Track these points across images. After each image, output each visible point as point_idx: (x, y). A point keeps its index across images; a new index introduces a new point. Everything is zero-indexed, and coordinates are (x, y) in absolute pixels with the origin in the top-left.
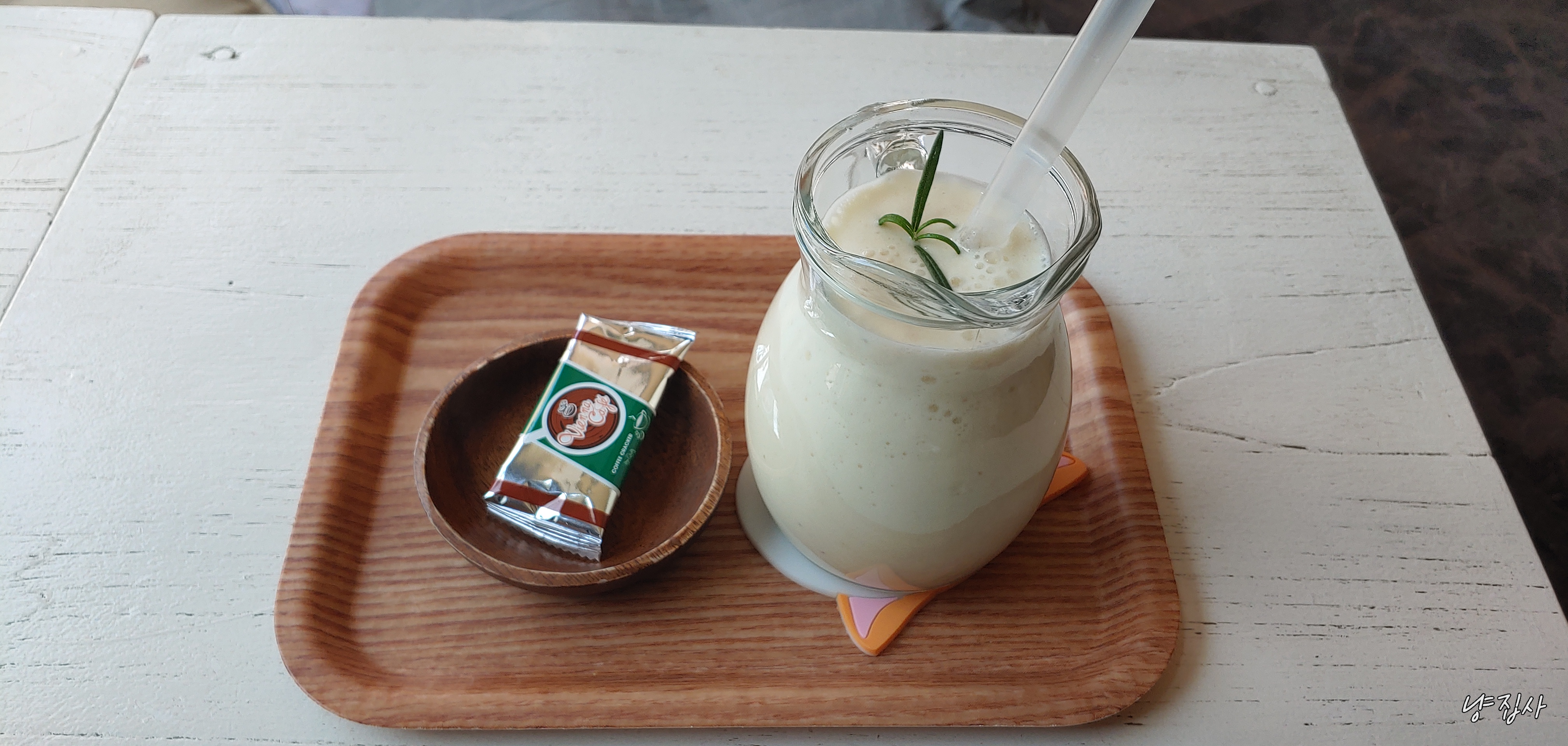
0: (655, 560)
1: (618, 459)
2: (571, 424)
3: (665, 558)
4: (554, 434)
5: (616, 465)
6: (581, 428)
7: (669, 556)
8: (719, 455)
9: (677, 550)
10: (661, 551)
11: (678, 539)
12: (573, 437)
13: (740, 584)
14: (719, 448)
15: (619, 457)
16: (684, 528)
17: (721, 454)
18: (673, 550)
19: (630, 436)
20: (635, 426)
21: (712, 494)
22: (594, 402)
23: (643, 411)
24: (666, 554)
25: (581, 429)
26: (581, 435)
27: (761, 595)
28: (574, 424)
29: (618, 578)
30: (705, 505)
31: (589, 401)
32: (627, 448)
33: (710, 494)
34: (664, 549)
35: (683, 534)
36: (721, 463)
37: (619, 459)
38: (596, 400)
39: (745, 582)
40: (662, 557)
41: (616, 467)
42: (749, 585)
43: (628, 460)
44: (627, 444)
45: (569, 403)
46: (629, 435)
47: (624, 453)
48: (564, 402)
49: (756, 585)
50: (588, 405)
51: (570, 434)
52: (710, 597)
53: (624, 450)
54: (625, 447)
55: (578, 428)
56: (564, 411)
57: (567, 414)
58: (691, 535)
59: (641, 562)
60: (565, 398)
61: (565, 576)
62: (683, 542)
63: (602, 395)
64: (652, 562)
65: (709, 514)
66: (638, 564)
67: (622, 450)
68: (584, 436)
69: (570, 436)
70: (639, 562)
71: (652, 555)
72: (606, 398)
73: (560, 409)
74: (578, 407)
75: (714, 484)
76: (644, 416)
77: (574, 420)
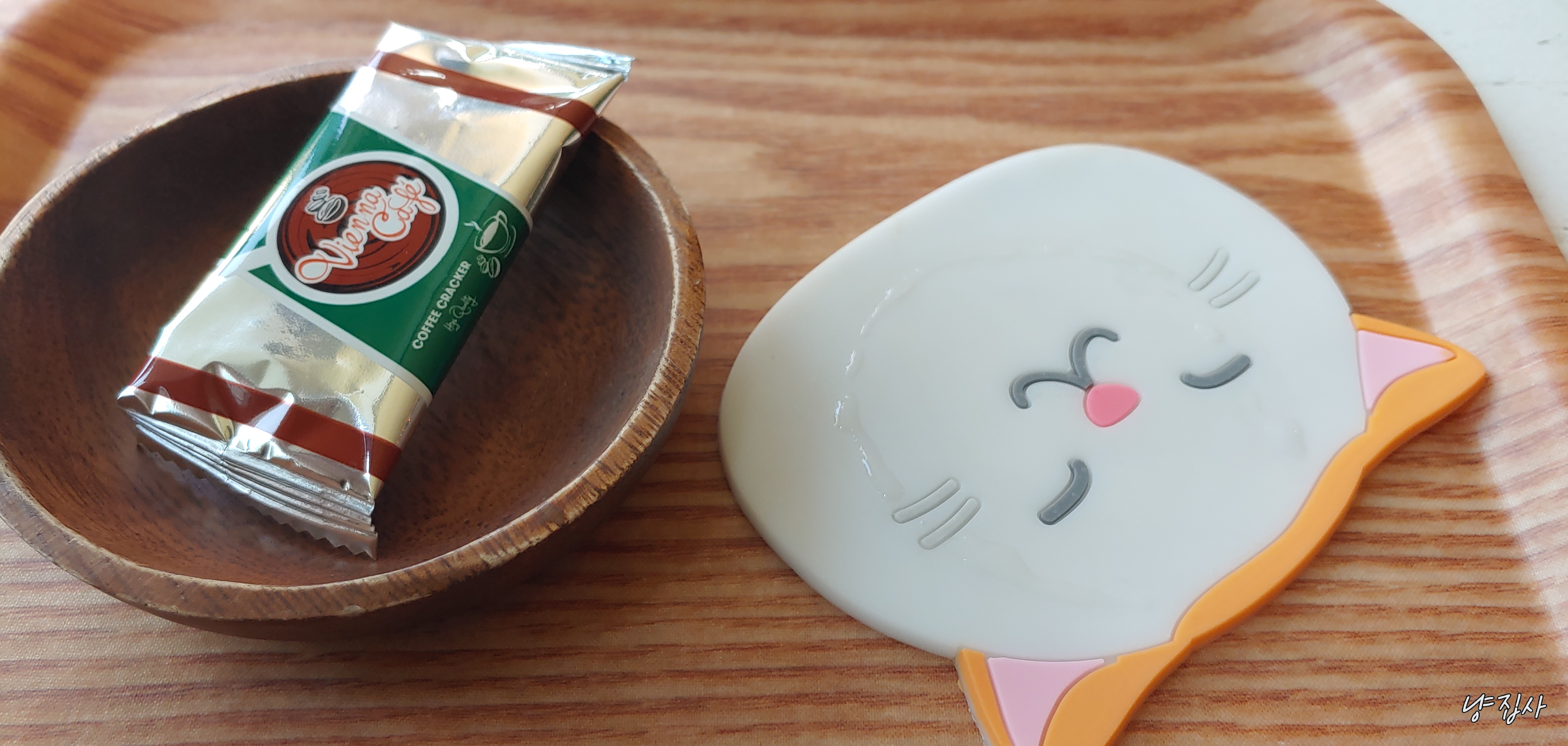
0: (492, 560)
1: (429, 318)
2: (330, 237)
3: (520, 555)
4: (288, 258)
5: (425, 330)
6: (353, 247)
7: (530, 550)
8: (673, 314)
9: (553, 536)
10: (512, 536)
11: (560, 506)
12: (331, 266)
13: (719, 620)
14: (676, 300)
15: (433, 313)
16: (577, 480)
17: (678, 313)
18: (544, 534)
19: (465, 265)
20: (478, 245)
21: (651, 402)
22: (388, 191)
23: (500, 213)
24: (524, 545)
25: (352, 250)
26: (350, 263)
27: (767, 646)
28: (337, 239)
29: (392, 603)
30: (634, 428)
31: (377, 190)
32: (454, 293)
33: (647, 403)
34: (520, 531)
35: (572, 496)
36: (678, 333)
37: (433, 317)
38: (393, 188)
39: (731, 614)
40: (512, 551)
41: (423, 336)
42: (741, 623)
43: (454, 322)
44: (454, 283)
45: (332, 193)
46: (462, 265)
47: (446, 305)
48: (323, 191)
49: (755, 623)
50: (373, 200)
51: (324, 261)
52: (642, 651)
53: (446, 298)
54: (451, 291)
55: (344, 246)
56: (318, 210)
57: (325, 218)
58: (593, 499)
59: (458, 564)
60: (324, 184)
61: (257, 594)
62: (572, 514)
63: (409, 177)
64: (485, 563)
65: (641, 449)
66: (449, 569)
67: (442, 297)
68: (355, 264)
69: (324, 264)
70: (451, 563)
71: (488, 547)
72: (418, 184)
73: (310, 207)
74: (352, 203)
75: (658, 378)
76: (500, 224)
77: (337, 229)
